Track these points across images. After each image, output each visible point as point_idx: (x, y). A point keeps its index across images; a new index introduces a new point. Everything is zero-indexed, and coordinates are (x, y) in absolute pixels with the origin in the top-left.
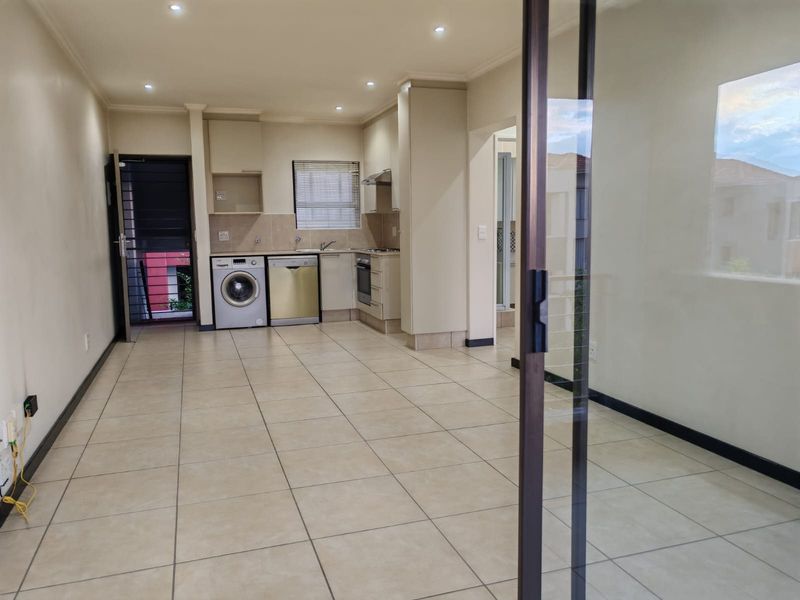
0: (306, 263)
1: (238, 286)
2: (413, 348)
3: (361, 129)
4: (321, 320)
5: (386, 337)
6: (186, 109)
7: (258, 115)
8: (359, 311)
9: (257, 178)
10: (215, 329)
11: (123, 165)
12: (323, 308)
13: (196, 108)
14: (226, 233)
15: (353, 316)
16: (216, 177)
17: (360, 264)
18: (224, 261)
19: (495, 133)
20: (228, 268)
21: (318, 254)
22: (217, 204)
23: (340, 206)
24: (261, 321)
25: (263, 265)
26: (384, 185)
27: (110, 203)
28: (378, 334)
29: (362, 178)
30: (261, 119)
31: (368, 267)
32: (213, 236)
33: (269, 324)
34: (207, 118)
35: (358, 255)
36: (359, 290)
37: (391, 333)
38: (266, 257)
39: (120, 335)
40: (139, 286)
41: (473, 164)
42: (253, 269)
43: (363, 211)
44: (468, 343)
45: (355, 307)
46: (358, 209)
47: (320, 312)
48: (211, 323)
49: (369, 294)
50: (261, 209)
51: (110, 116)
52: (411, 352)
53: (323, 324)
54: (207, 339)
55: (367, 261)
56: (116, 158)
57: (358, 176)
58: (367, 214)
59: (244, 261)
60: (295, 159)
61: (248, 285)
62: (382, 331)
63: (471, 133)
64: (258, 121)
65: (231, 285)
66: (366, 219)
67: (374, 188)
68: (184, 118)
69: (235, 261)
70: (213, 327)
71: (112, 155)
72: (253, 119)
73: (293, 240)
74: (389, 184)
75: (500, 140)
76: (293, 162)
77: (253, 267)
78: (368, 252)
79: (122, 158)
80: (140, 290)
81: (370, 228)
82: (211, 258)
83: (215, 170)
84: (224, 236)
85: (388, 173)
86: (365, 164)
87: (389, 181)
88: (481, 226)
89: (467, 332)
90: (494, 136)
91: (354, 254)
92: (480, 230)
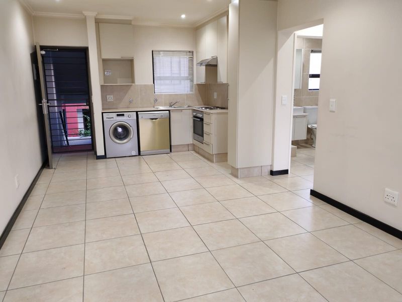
0: (162, 116)
1: (120, 130)
2: (236, 176)
3: (195, 31)
4: (171, 151)
5: (214, 165)
6: (84, 15)
7: (131, 21)
8: (193, 145)
9: (131, 62)
10: (106, 158)
11: (43, 52)
12: (172, 144)
13: (91, 15)
14: (112, 96)
15: (190, 148)
16: (104, 60)
17: (195, 117)
18: (111, 115)
19: (295, 32)
20: (113, 120)
21: (169, 111)
22: (105, 78)
23: (180, 79)
24: (135, 153)
25: (135, 118)
26: (212, 67)
27: (35, 78)
28: (209, 162)
29: (195, 62)
30: (133, 23)
31: (202, 119)
32: (104, 99)
33: (139, 154)
34: (98, 22)
35: (194, 111)
36: (194, 132)
37: (217, 162)
38: (137, 112)
39: (46, 164)
40: (59, 124)
41: (280, 53)
42: (129, 120)
43: (195, 83)
44: (272, 173)
45: (191, 143)
46: (192, 81)
47: (171, 146)
48: (104, 154)
49: (203, 136)
50: (133, 82)
51: (33, 19)
52: (235, 180)
53: (172, 154)
54: (101, 164)
55: (200, 116)
56: (38, 49)
57: (192, 60)
58: (197, 84)
59: (123, 115)
60: (154, 50)
61: (126, 129)
62: (212, 161)
63: (279, 33)
64: (131, 24)
65: (115, 129)
66: (197, 86)
67: (204, 68)
68: (83, 21)
69: (118, 115)
70: (104, 157)
71: (35, 46)
72: (127, 23)
73: (152, 101)
74: (216, 66)
75: (299, 37)
76: (152, 51)
77: (129, 119)
78: (200, 110)
79: (42, 48)
80: (60, 127)
81: (199, 90)
82: (102, 113)
83: (105, 56)
84: (110, 98)
85: (216, 59)
86: (197, 53)
87: (215, 64)
88: (283, 96)
89: (272, 166)
90: (294, 34)
91: (191, 110)
92: (283, 99)
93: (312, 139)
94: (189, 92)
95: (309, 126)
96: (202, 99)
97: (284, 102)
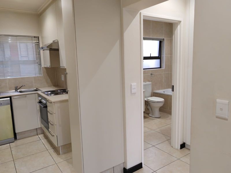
4: (16, 139)
12: (17, 131)
15: (39, 131)
17: (40, 102)
19: (141, 11)
21: (10, 97)
26: (54, 50)
29: (41, 46)
31: (46, 107)
35: (39, 95)
41: (126, 34)
43: (43, 66)
44: (126, 171)
45: (40, 127)
46: (40, 64)
53: (18, 142)
55: (44, 101)
57: (39, 45)
58: (45, 68)
62: (58, 153)
63: (124, 10)
66: (44, 70)
67: (48, 52)
74: (58, 50)
81: (48, 75)
85: (56, 43)
86: (42, 38)
87: (57, 48)
88: (132, 84)
89: (125, 163)
90: (140, 13)
91: (36, 95)
92: (133, 87)
93: (148, 109)
94: (38, 75)
95: (146, 100)
96: (51, 80)
97: (133, 91)
